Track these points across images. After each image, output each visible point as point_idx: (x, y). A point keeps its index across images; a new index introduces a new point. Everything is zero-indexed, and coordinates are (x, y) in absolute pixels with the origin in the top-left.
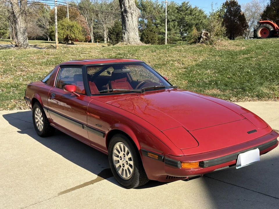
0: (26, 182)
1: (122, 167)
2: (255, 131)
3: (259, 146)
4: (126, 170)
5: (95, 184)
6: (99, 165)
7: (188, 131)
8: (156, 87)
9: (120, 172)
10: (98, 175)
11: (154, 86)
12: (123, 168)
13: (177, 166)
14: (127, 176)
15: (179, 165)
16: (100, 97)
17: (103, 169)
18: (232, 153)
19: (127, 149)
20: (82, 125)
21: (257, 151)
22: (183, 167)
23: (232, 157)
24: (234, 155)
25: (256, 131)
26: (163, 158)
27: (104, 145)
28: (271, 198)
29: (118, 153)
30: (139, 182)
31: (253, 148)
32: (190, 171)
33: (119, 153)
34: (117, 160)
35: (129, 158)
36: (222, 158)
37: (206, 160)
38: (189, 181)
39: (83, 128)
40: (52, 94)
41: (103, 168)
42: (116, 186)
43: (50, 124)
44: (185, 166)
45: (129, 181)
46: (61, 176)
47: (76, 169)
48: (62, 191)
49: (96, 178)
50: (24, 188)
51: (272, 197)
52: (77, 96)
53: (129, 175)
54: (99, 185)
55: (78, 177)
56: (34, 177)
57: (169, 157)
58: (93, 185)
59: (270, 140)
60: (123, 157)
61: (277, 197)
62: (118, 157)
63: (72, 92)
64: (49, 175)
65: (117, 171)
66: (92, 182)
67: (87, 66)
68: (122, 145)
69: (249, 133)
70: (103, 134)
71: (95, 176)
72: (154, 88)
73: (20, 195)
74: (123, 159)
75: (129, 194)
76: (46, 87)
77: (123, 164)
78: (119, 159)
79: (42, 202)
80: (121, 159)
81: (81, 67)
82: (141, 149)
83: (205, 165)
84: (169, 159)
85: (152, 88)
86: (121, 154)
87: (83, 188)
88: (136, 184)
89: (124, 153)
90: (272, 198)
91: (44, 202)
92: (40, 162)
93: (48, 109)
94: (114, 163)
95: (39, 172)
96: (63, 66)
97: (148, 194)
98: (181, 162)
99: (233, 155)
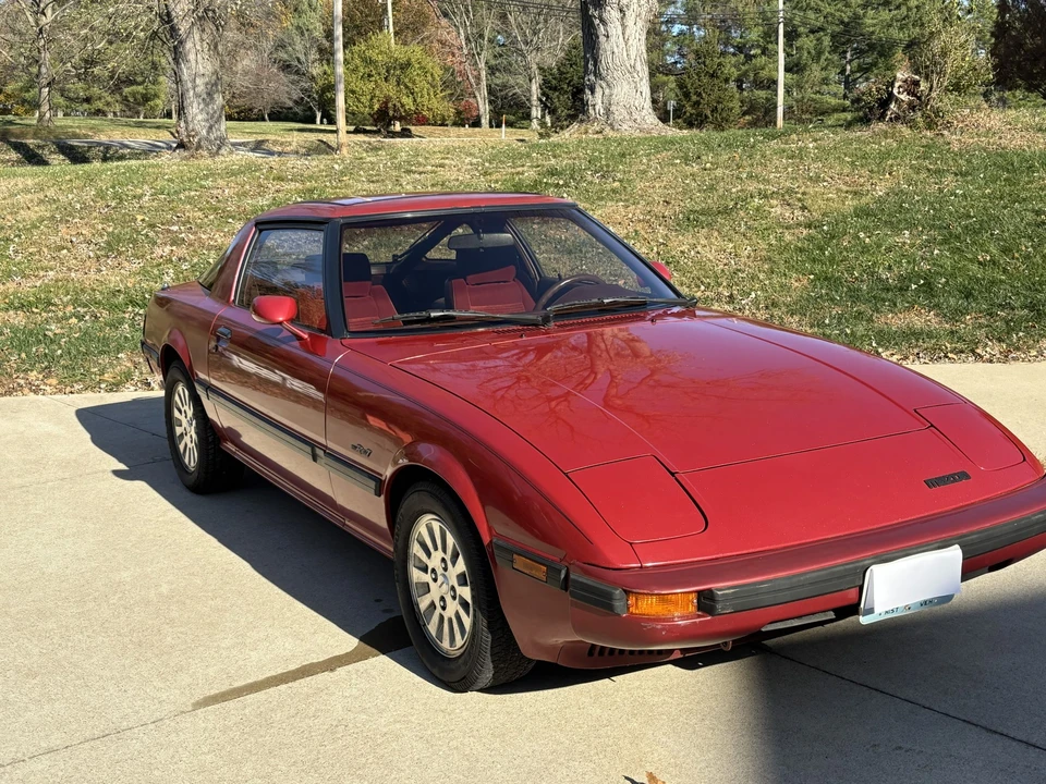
0: (91, 657)
1: (439, 610)
2: (964, 476)
3: (965, 536)
4: (450, 620)
5: (341, 671)
6: (377, 601)
7: (673, 474)
8: (606, 301)
9: (432, 628)
10: (361, 639)
11: (596, 300)
12: (442, 612)
13: (610, 608)
14: (452, 644)
15: (618, 605)
16: (380, 343)
17: (385, 618)
18: (839, 563)
19: (450, 540)
20: (309, 449)
21: (954, 554)
22: (632, 610)
23: (842, 576)
24: (846, 570)
25: (968, 477)
26: (563, 576)
27: (382, 521)
28: (1008, 742)
29: (423, 556)
30: (491, 666)
31: (936, 545)
32: (659, 627)
33: (429, 554)
34: (423, 583)
35: (458, 576)
36: (795, 580)
37: (722, 587)
38: (703, 669)
39: (315, 457)
40: (220, 329)
41: (386, 611)
42: (418, 679)
43: (220, 443)
44: (647, 606)
45: (460, 661)
46: (224, 638)
47: (288, 614)
48: (213, 692)
49: (348, 651)
50: (78, 678)
51: (1013, 739)
52: (299, 338)
53: (459, 642)
54: (354, 676)
55: (287, 644)
56: (127, 640)
57: (587, 572)
58: (331, 674)
59: (1016, 516)
60: (440, 571)
61: (1034, 741)
62: (427, 573)
63: (281, 323)
64: (181, 633)
65: (421, 623)
66: (332, 664)
67: (342, 225)
68: (436, 526)
69: (931, 483)
70: (372, 484)
71: (350, 642)
72: (596, 305)
73: (57, 705)
74: (440, 579)
75: (458, 711)
76: (207, 303)
77: (442, 599)
78: (427, 578)
79: (128, 733)
80: (435, 580)
81: (322, 227)
82: (491, 541)
83: (719, 606)
84: (584, 580)
85: (590, 306)
86: (434, 562)
87: (290, 684)
88: (483, 676)
89: (443, 555)
90: (1014, 743)
91: (136, 730)
92: (165, 586)
93: (209, 388)
94: (414, 592)
95: (150, 622)
96: (265, 225)
97: (529, 715)
98: (625, 591)
99: (842, 568)
